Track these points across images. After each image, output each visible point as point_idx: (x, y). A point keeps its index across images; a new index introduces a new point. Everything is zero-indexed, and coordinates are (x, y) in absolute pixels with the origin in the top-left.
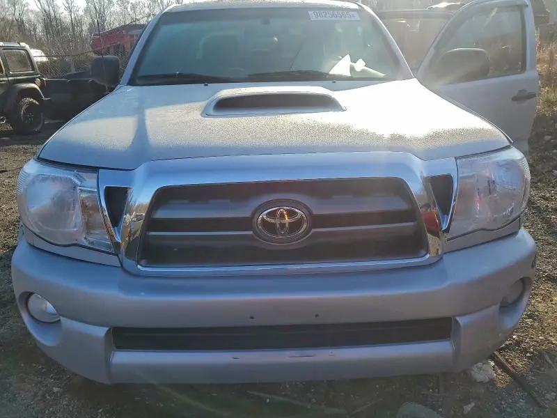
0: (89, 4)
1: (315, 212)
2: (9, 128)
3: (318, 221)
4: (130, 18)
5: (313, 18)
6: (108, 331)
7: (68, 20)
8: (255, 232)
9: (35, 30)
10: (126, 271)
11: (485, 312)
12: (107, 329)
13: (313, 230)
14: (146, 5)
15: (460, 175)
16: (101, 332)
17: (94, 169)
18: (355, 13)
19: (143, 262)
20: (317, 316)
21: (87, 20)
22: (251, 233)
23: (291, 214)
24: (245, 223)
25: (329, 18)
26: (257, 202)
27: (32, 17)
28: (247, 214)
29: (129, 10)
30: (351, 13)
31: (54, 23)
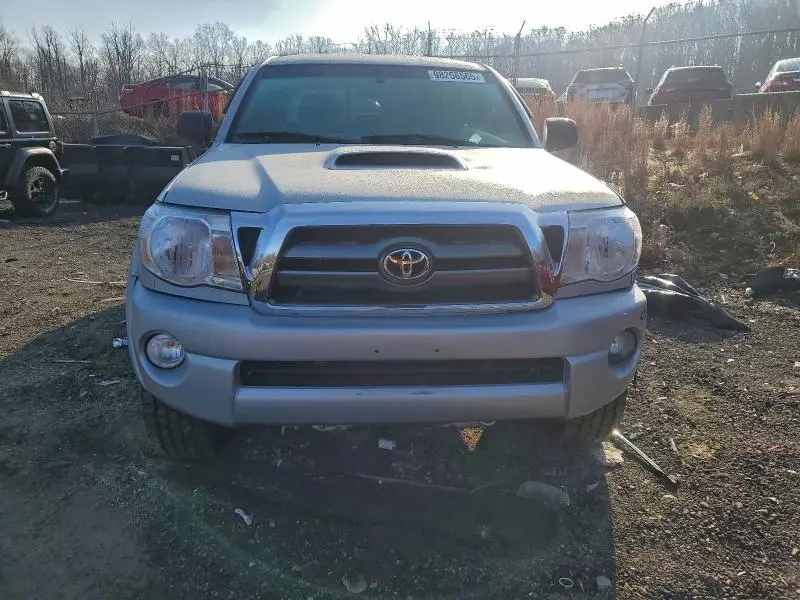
0: (110, 45)
1: (437, 256)
2: (9, 206)
3: (438, 264)
4: (167, 66)
5: (434, 78)
6: (237, 365)
7: (77, 64)
8: (380, 273)
9: (25, 76)
10: (254, 310)
11: (593, 356)
12: (236, 362)
13: (435, 272)
14: (192, 49)
15: (571, 227)
16: (229, 366)
17: (227, 212)
18: (480, 75)
19: (271, 301)
20: (437, 351)
21: (103, 65)
22: (377, 273)
23: (416, 256)
24: (372, 264)
25: (451, 80)
26: (383, 245)
27: (23, 58)
28: (374, 256)
29: (166, 54)
30: (475, 75)
31: (55, 68)
